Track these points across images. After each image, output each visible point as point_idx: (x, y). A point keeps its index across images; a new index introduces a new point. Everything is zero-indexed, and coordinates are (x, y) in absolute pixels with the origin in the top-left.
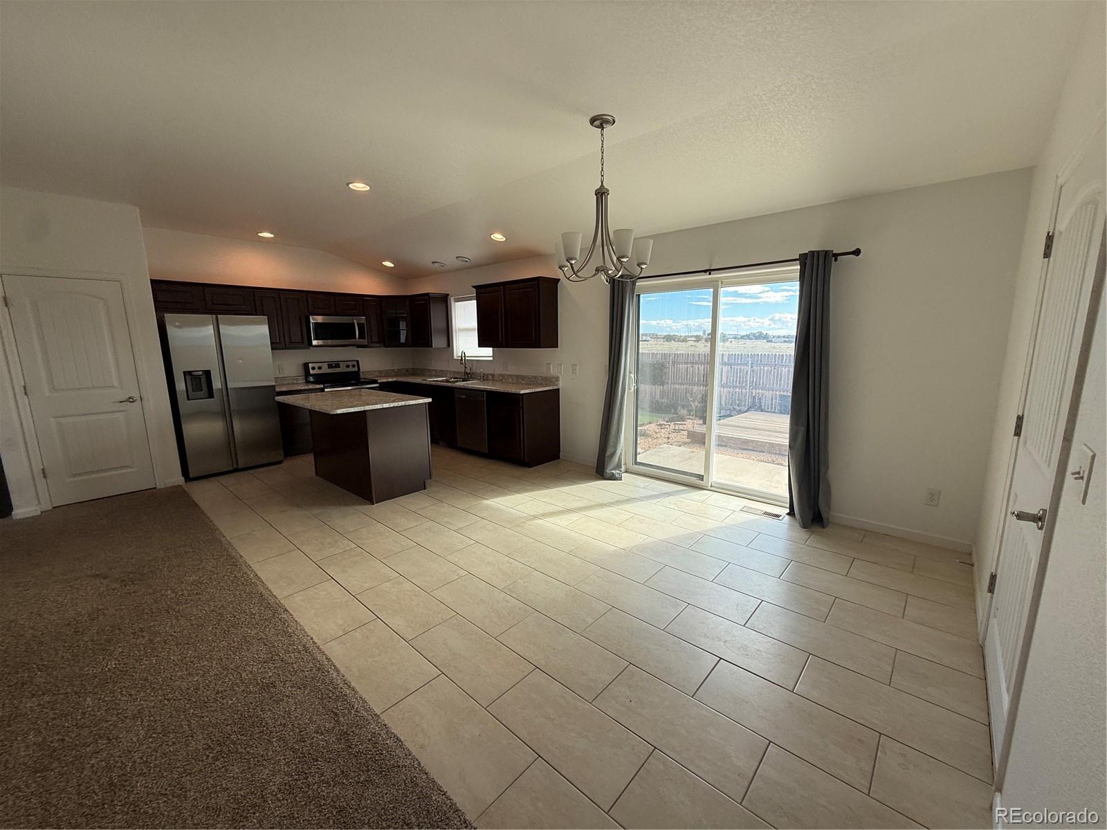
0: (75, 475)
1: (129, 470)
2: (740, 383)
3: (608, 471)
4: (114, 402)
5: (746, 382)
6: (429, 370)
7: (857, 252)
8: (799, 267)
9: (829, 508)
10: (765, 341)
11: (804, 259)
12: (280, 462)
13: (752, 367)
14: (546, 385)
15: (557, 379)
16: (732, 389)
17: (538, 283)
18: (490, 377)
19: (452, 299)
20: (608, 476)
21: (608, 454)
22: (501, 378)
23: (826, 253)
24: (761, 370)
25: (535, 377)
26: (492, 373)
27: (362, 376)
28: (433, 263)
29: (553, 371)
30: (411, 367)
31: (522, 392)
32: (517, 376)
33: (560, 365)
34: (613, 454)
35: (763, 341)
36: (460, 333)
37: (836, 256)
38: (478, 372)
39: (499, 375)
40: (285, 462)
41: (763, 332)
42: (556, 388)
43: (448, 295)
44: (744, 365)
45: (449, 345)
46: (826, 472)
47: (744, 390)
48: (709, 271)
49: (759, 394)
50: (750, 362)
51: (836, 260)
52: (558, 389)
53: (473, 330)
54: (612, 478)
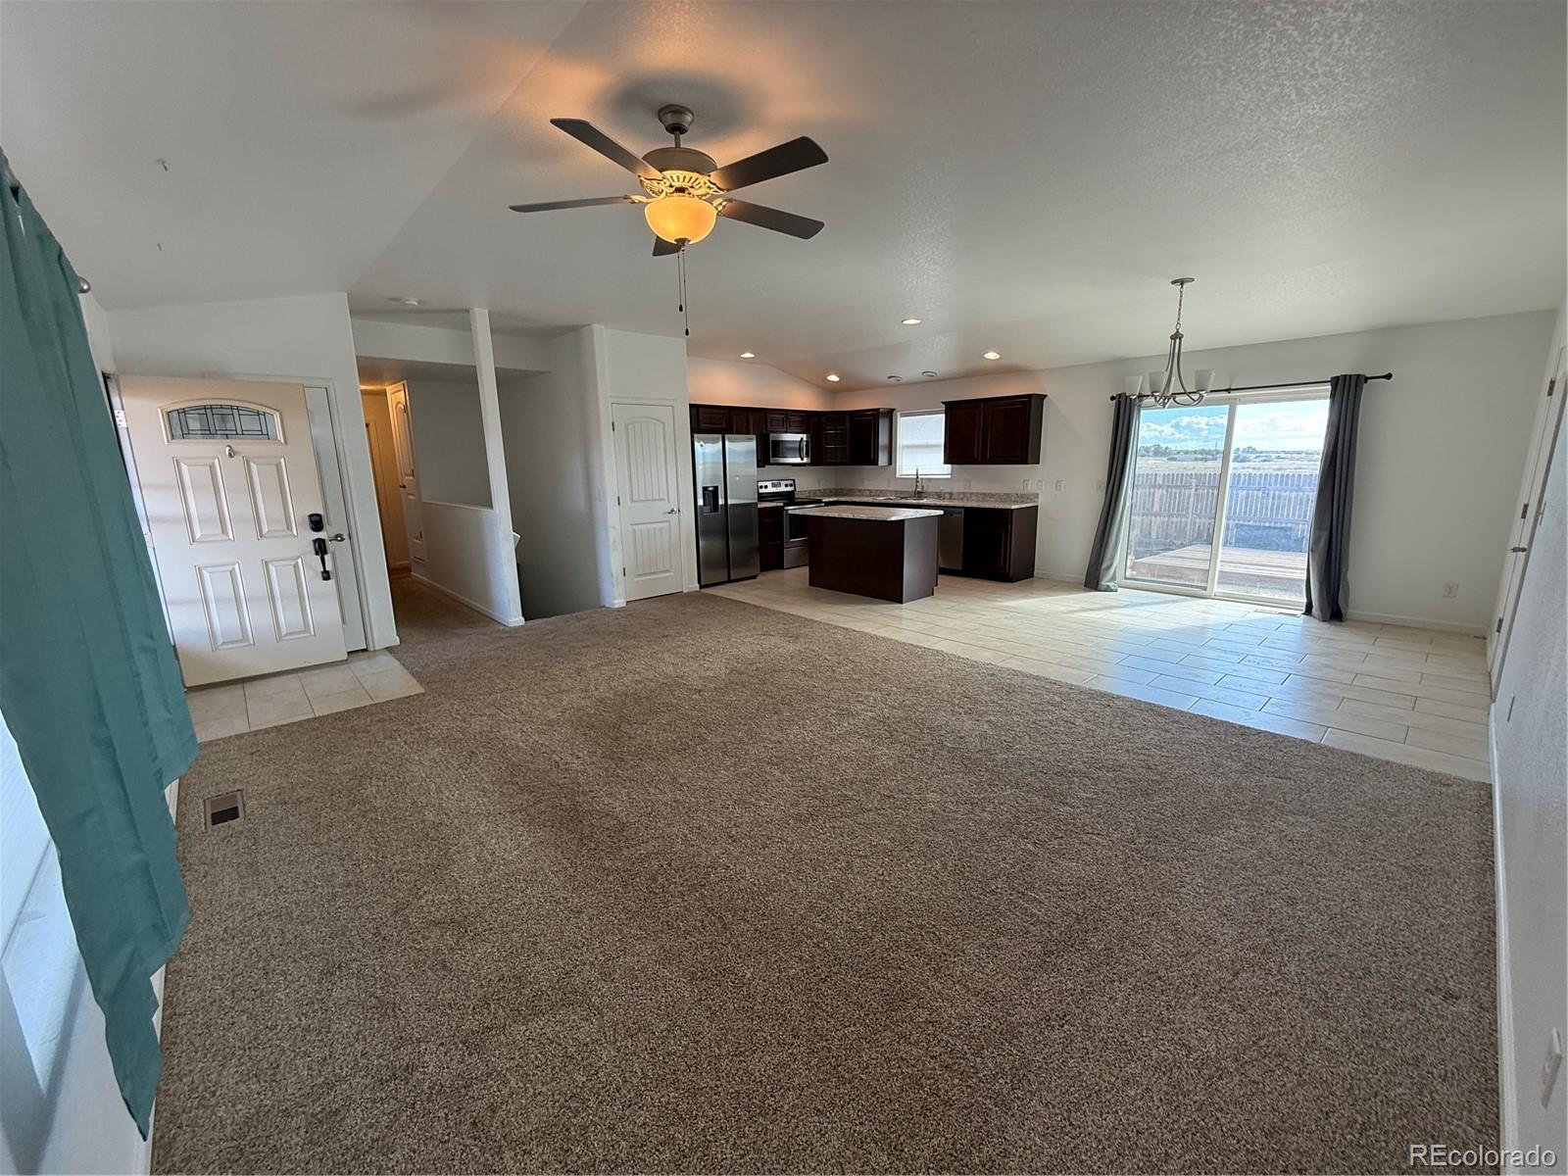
0: (640, 575)
1: (668, 574)
2: (1178, 510)
3: (1104, 583)
4: (664, 513)
5: (1188, 508)
6: (860, 491)
7: (1389, 376)
8: (1330, 387)
9: (1347, 605)
10: (1166, 459)
11: (1335, 382)
12: (754, 577)
13: (1196, 490)
14: (1022, 502)
15: (1037, 496)
16: (1166, 519)
17: (1030, 401)
18: (947, 496)
19: (898, 414)
20: (1103, 588)
21: (1104, 566)
22: (961, 496)
23: (1358, 376)
24: (1208, 493)
25: (1007, 494)
26: (950, 491)
27: (796, 496)
28: (890, 377)
29: (1031, 488)
30: (833, 487)
31: (1013, 507)
32: (985, 494)
33: (1041, 481)
34: (1109, 567)
35: (1163, 458)
36: (905, 451)
37: (1367, 379)
38: (930, 490)
39: (959, 493)
40: (759, 577)
41: (1162, 445)
42: (1035, 504)
43: (894, 410)
44: (1185, 487)
45: (890, 463)
46: (1346, 573)
47: (1184, 520)
48: (1228, 390)
49: (1204, 524)
50: (1194, 484)
51: (1366, 382)
52: (1037, 507)
53: (938, 446)
54: (1108, 589)
